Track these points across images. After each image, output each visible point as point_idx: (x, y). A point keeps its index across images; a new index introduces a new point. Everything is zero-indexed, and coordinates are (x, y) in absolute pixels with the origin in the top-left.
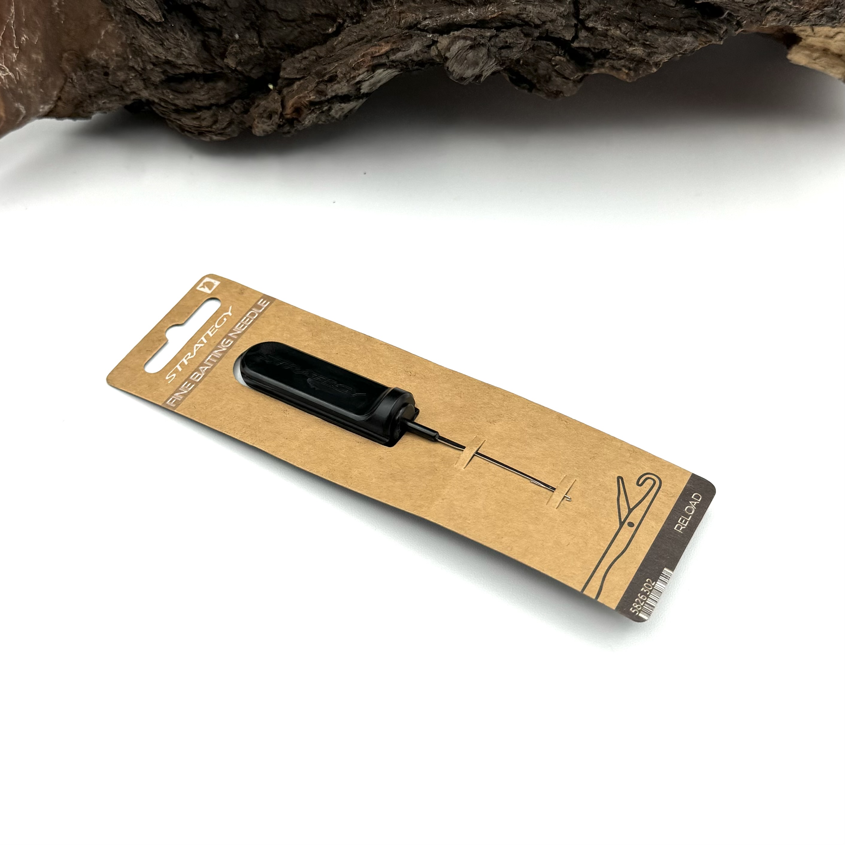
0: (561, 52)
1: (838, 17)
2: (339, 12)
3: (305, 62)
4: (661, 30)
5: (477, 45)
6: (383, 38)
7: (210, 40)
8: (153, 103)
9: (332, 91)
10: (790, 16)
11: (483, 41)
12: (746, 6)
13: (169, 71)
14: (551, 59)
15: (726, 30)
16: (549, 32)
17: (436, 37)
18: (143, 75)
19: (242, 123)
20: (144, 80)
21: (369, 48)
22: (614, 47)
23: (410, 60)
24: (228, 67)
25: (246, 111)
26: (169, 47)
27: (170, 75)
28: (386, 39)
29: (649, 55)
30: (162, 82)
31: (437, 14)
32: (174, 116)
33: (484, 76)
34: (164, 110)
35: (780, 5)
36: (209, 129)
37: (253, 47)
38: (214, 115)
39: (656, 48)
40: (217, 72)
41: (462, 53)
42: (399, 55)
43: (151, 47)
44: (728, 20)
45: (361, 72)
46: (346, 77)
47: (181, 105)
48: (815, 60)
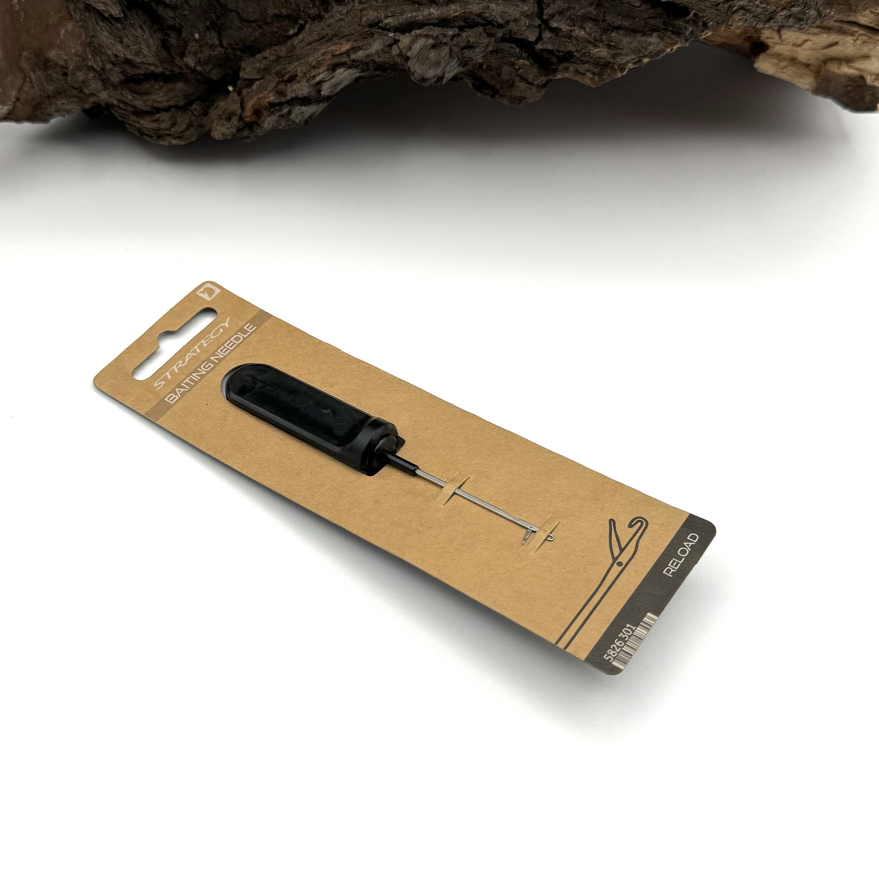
0: (525, 55)
1: (805, 18)
2: (301, 13)
3: (265, 62)
4: (626, 31)
5: (439, 44)
6: (345, 36)
7: (170, 39)
8: (113, 105)
9: (292, 91)
10: (756, 16)
11: (445, 40)
12: (713, 5)
13: (128, 71)
14: (514, 63)
15: (692, 31)
16: (512, 32)
17: (398, 36)
18: (102, 75)
19: (201, 126)
20: (103, 80)
21: (330, 46)
22: (578, 49)
23: (371, 60)
24: (187, 66)
25: (205, 114)
26: (129, 44)
27: (129, 75)
28: (347, 38)
29: (614, 56)
30: (122, 83)
31: (399, 12)
32: (133, 118)
33: (446, 78)
34: (124, 112)
35: (747, 3)
36: (168, 132)
37: (212, 47)
38: (173, 117)
39: (621, 49)
40: (177, 72)
41: (424, 53)
42: (361, 54)
43: (110, 45)
44: (694, 21)
45: (321, 70)
46: (306, 77)
47: (140, 107)
48: (782, 69)
